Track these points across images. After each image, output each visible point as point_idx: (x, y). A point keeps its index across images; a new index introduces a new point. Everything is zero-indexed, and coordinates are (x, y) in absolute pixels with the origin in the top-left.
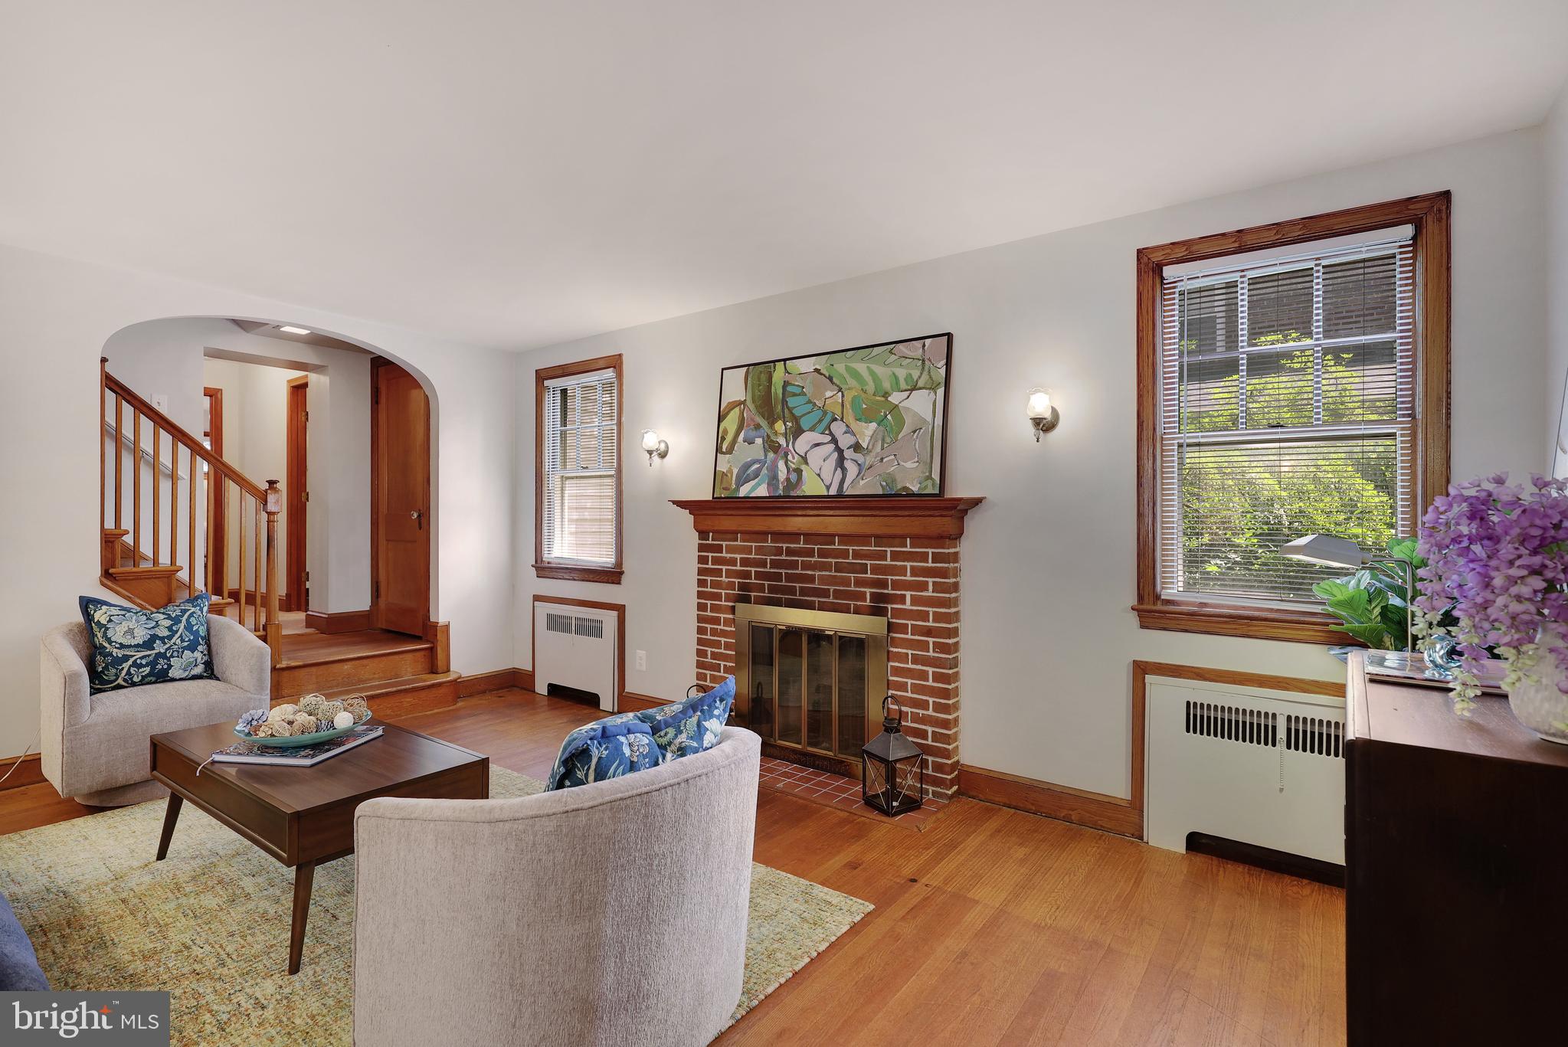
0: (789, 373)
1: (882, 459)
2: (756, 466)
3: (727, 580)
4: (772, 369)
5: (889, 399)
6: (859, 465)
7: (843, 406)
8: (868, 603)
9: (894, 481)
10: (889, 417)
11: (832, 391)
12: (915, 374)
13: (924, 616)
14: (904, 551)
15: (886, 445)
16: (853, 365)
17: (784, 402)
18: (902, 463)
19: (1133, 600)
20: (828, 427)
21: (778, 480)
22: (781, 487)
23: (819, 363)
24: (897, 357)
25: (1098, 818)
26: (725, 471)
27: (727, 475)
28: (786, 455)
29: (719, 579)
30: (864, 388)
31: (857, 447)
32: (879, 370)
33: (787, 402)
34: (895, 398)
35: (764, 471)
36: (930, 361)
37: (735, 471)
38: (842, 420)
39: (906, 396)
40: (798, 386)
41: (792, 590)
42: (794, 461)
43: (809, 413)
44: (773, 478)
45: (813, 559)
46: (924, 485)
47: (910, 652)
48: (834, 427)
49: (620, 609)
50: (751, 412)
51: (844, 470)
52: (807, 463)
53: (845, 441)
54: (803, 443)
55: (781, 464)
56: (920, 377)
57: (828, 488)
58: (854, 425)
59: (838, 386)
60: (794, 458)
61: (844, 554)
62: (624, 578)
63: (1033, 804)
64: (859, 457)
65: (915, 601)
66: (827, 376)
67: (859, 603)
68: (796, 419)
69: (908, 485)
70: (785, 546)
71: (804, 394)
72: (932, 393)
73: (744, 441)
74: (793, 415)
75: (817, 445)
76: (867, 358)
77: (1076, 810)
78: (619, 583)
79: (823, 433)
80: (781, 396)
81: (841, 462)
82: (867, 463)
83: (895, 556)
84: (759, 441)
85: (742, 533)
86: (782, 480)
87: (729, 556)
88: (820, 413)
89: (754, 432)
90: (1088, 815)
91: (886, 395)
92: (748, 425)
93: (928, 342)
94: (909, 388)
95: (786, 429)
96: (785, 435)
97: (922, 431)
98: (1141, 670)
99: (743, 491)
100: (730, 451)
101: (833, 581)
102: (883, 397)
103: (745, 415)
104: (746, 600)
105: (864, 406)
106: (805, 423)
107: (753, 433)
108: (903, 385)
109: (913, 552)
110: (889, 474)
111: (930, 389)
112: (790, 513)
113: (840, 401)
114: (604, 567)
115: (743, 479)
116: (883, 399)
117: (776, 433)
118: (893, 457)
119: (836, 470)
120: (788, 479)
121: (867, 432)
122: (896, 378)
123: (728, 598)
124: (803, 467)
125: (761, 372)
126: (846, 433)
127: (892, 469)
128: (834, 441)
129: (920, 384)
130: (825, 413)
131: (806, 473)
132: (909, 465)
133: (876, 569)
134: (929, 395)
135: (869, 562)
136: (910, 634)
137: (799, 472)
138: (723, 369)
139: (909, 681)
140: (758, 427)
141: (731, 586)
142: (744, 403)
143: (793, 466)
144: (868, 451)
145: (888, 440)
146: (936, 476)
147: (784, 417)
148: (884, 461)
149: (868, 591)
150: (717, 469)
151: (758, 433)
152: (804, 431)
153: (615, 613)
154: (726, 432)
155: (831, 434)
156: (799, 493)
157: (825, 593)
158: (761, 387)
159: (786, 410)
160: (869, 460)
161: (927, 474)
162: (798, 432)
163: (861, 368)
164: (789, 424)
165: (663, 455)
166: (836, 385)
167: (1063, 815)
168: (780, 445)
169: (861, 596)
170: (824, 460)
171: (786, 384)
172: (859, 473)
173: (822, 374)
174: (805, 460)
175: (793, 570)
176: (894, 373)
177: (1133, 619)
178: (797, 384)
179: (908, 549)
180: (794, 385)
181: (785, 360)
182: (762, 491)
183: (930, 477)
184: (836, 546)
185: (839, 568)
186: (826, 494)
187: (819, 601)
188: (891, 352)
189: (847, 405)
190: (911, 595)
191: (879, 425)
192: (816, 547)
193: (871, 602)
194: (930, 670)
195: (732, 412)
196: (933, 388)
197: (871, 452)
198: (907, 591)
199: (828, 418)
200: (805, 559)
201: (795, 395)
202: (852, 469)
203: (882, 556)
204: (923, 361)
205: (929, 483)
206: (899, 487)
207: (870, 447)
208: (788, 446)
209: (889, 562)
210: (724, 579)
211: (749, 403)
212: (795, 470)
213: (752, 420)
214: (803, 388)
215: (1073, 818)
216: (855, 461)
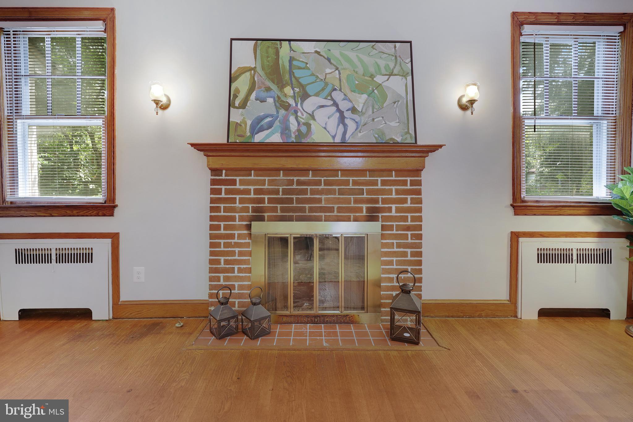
0: (294, 51)
1: (373, 120)
2: (268, 119)
3: (241, 206)
4: (279, 46)
5: (375, 79)
6: (356, 122)
7: (340, 80)
8: (364, 213)
9: (383, 134)
10: (376, 91)
11: (331, 69)
12: (392, 65)
13: (405, 219)
14: (391, 180)
15: (375, 110)
16: (346, 53)
17: (291, 73)
18: (388, 123)
19: (509, 201)
20: (330, 94)
21: (290, 131)
22: (293, 136)
23: (319, 46)
24: (377, 52)
25: (495, 312)
26: (239, 122)
27: (241, 126)
28: (296, 112)
29: (233, 205)
30: (356, 70)
31: (353, 110)
32: (366, 59)
33: (293, 73)
34: (379, 79)
35: (277, 123)
36: (400, 57)
37: (249, 123)
38: (340, 90)
39: (386, 79)
40: (302, 62)
41: (303, 210)
42: (304, 117)
43: (313, 83)
44: (285, 130)
45: (320, 187)
46: (404, 137)
47: (395, 241)
48: (334, 94)
49: (114, 237)
50: (261, 76)
51: (345, 126)
52: (314, 119)
53: (344, 105)
54: (310, 104)
55: (292, 119)
56: (394, 67)
57: (334, 137)
58: (350, 95)
59: (335, 66)
60: (303, 115)
61: (347, 183)
62: (116, 211)
63: (461, 313)
64: (355, 117)
65: (398, 210)
66: (326, 57)
67: (357, 214)
68: (302, 87)
69: (393, 137)
70: (295, 179)
71: (309, 69)
72: (404, 79)
73: (257, 99)
74: (300, 83)
75: (322, 106)
76: (356, 49)
77: (484, 311)
78: (112, 215)
79: (326, 98)
80: (288, 67)
81: (342, 119)
82: (362, 121)
83: (384, 183)
84: (270, 100)
85: (255, 170)
86: (294, 131)
87: (242, 187)
88: (322, 84)
89: (266, 93)
90: (490, 312)
91: (372, 76)
92: (259, 88)
93: (398, 45)
94: (388, 73)
95: (294, 93)
96: (294, 97)
97: (400, 103)
98: (515, 237)
99: (258, 138)
100: (243, 105)
101: (338, 201)
102: (370, 77)
103: (256, 79)
104: (261, 219)
105: (357, 82)
106: (310, 89)
107: (263, 94)
108: (384, 72)
109: (396, 180)
110: (379, 129)
111: (402, 76)
112: (340, 154)
113: (338, 76)
114: (91, 203)
115: (257, 127)
116: (370, 79)
117: (286, 95)
118: (381, 118)
119: (338, 125)
120: (299, 130)
121: (360, 100)
122: (378, 66)
123: (242, 219)
124: (312, 122)
125: (269, 47)
126: (344, 99)
127: (381, 126)
128: (335, 104)
129: (395, 72)
130: (326, 84)
131: (314, 126)
132: (393, 124)
133: (369, 192)
134: (402, 80)
135: (365, 188)
136: (395, 230)
137: (308, 125)
138: (232, 40)
139: (395, 259)
140: (268, 89)
141: (246, 209)
142: (254, 69)
143: (303, 121)
144: (362, 113)
145: (377, 107)
146: (412, 132)
147: (292, 84)
148: (375, 120)
149: (364, 206)
150: (230, 120)
151: (269, 94)
152: (310, 96)
153: (109, 241)
154: (237, 91)
155: (332, 99)
156: (309, 140)
157: (331, 210)
158: (269, 59)
159: (293, 79)
160: (363, 120)
161: (406, 130)
162: (305, 96)
163: (352, 55)
164: (297, 90)
165: (165, 107)
166: (334, 65)
167: (477, 315)
168: (290, 105)
169: (360, 210)
170: (329, 118)
171: (291, 60)
172: (357, 129)
173: (321, 55)
174: (312, 116)
175: (303, 195)
176: (376, 62)
177: (511, 211)
178: (301, 60)
179: (394, 178)
180: (299, 61)
181: (290, 40)
182: (276, 138)
183: (408, 132)
184: (340, 178)
185: (341, 192)
186: (332, 141)
187: (325, 215)
188: (373, 47)
189: (344, 80)
190: (396, 207)
191: (369, 96)
192: (323, 179)
193: (366, 213)
194: (409, 251)
195: (243, 76)
196: (404, 76)
197: (364, 114)
198: (392, 204)
199: (329, 88)
200: (313, 187)
201: (300, 68)
202: (351, 126)
203: (375, 183)
204: (396, 57)
205: (408, 136)
206: (387, 139)
207: (364, 111)
208: (297, 105)
209: (379, 187)
210: (237, 205)
211: (259, 69)
212: (304, 124)
213: (263, 83)
214: (307, 64)
215: (483, 315)
216: (352, 119)
